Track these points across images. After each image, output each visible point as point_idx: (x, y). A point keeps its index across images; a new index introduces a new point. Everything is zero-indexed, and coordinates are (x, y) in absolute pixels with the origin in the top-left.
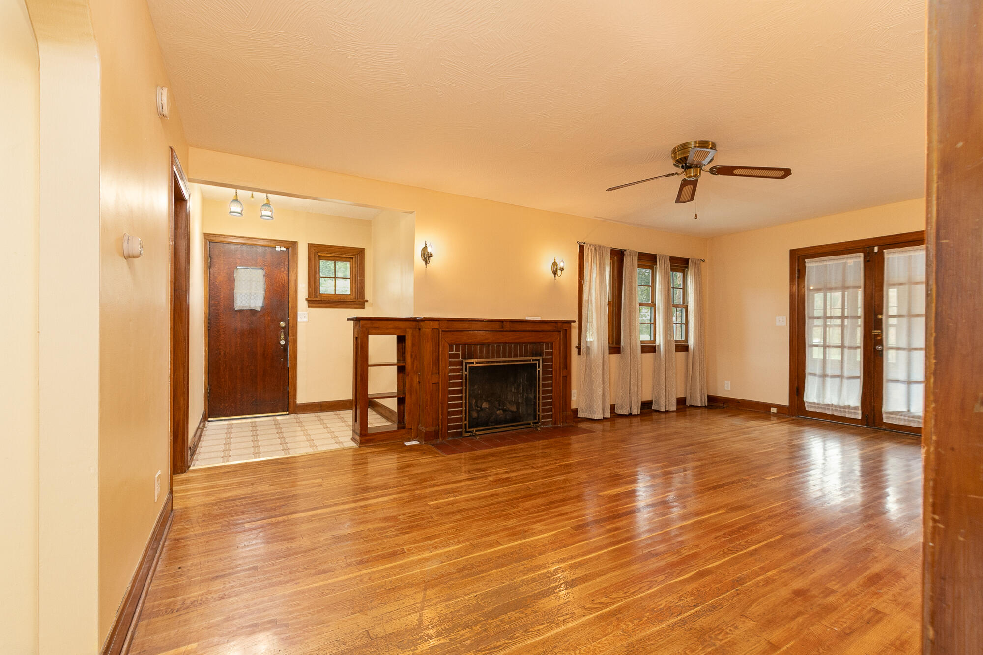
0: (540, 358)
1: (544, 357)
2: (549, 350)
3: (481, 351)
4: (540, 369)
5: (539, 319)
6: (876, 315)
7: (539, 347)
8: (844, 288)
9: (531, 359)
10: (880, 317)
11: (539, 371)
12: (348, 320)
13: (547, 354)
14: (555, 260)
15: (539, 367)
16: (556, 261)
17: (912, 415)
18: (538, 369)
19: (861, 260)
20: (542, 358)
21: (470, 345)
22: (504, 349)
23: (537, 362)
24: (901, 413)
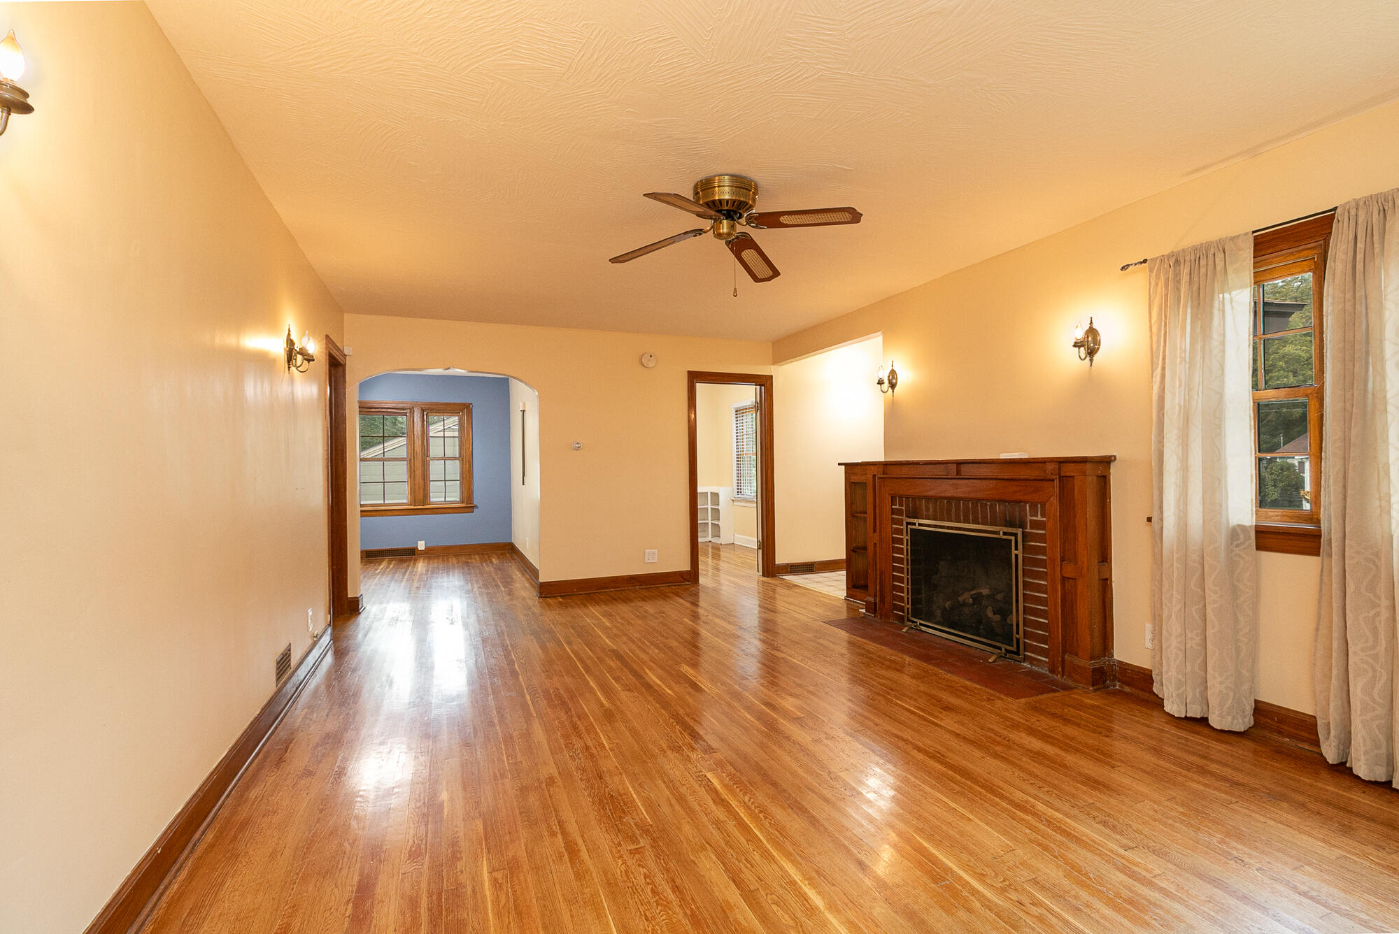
0: (1019, 531)
1: (1028, 530)
2: (1039, 518)
3: (927, 509)
4: (1017, 552)
5: (1025, 456)
7: (1017, 509)
9: (1001, 531)
11: (1016, 555)
12: (839, 464)
13: (1036, 525)
14: (1091, 323)
15: (1016, 549)
16: (1095, 326)
18: (1014, 552)
20: (1023, 532)
21: (914, 498)
22: (958, 508)
23: (1013, 538)
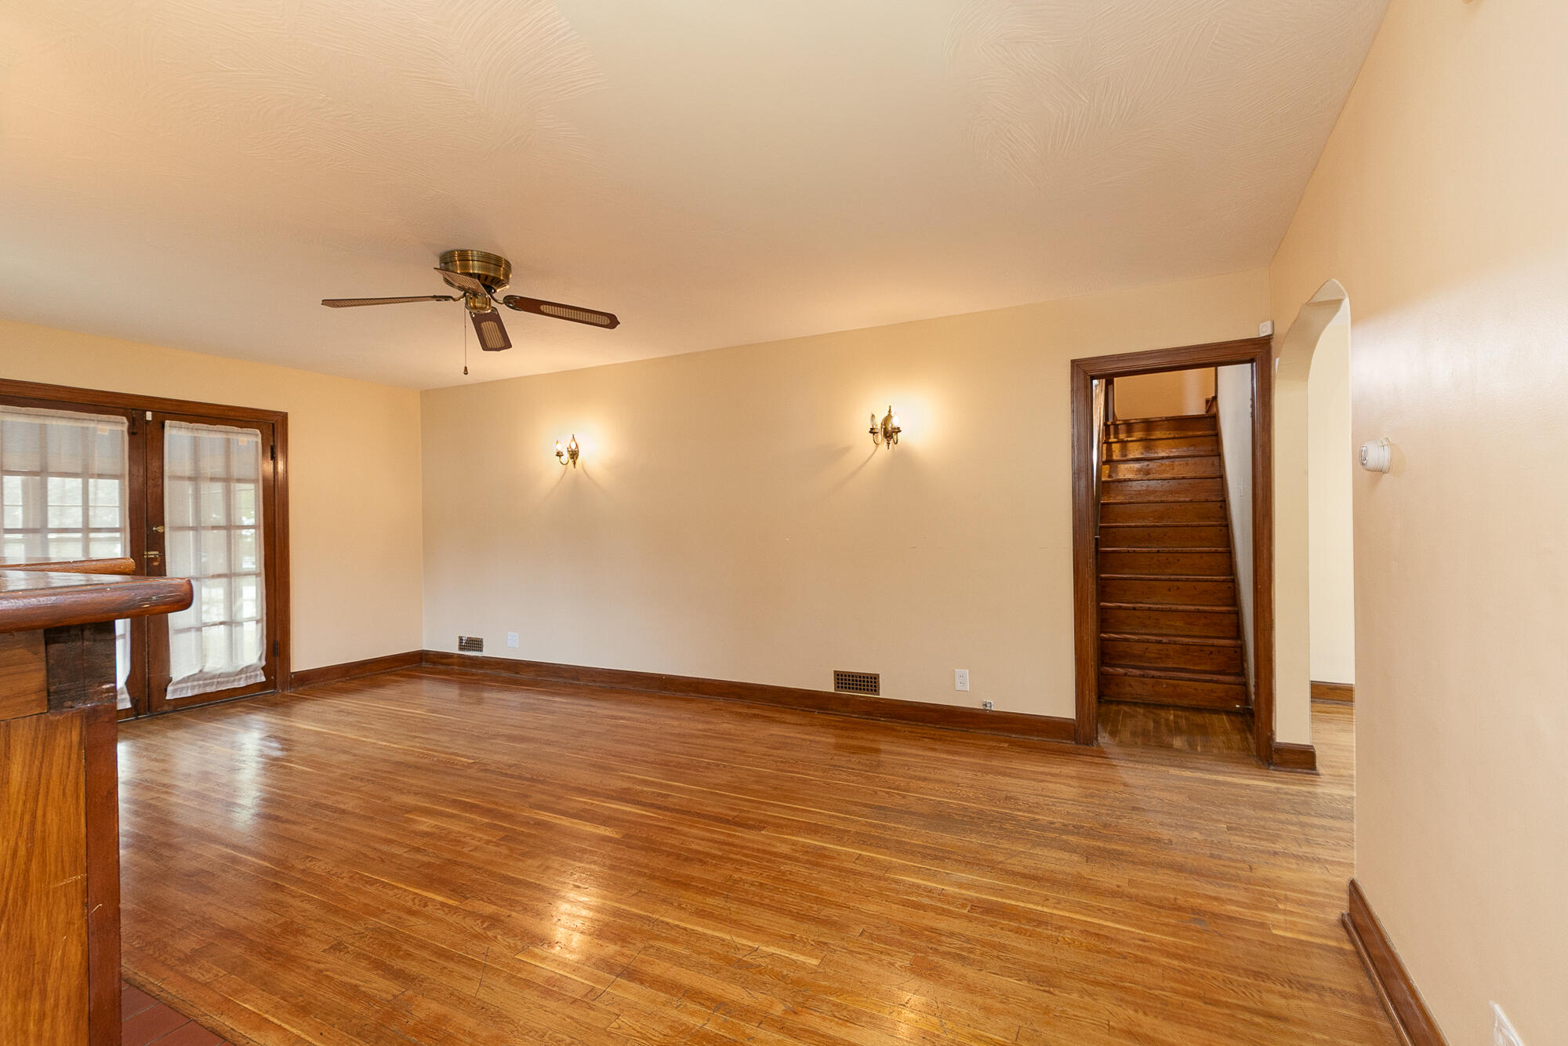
6: (149, 527)
8: (86, 474)
10: (160, 529)
17: (207, 676)
19: (125, 428)
24: (192, 678)
